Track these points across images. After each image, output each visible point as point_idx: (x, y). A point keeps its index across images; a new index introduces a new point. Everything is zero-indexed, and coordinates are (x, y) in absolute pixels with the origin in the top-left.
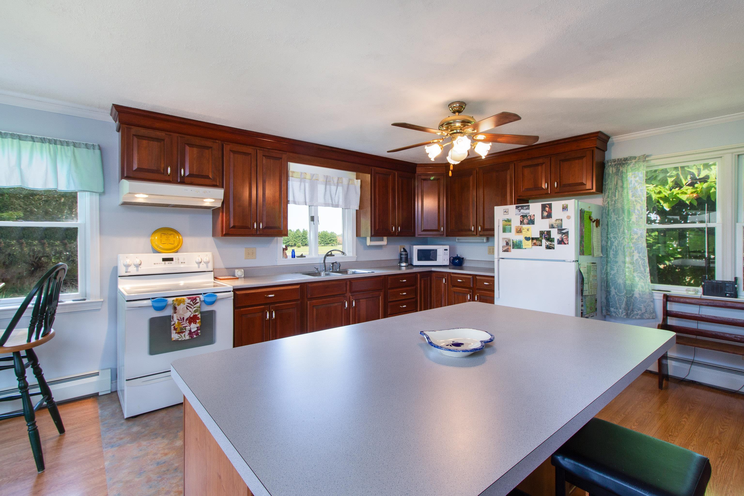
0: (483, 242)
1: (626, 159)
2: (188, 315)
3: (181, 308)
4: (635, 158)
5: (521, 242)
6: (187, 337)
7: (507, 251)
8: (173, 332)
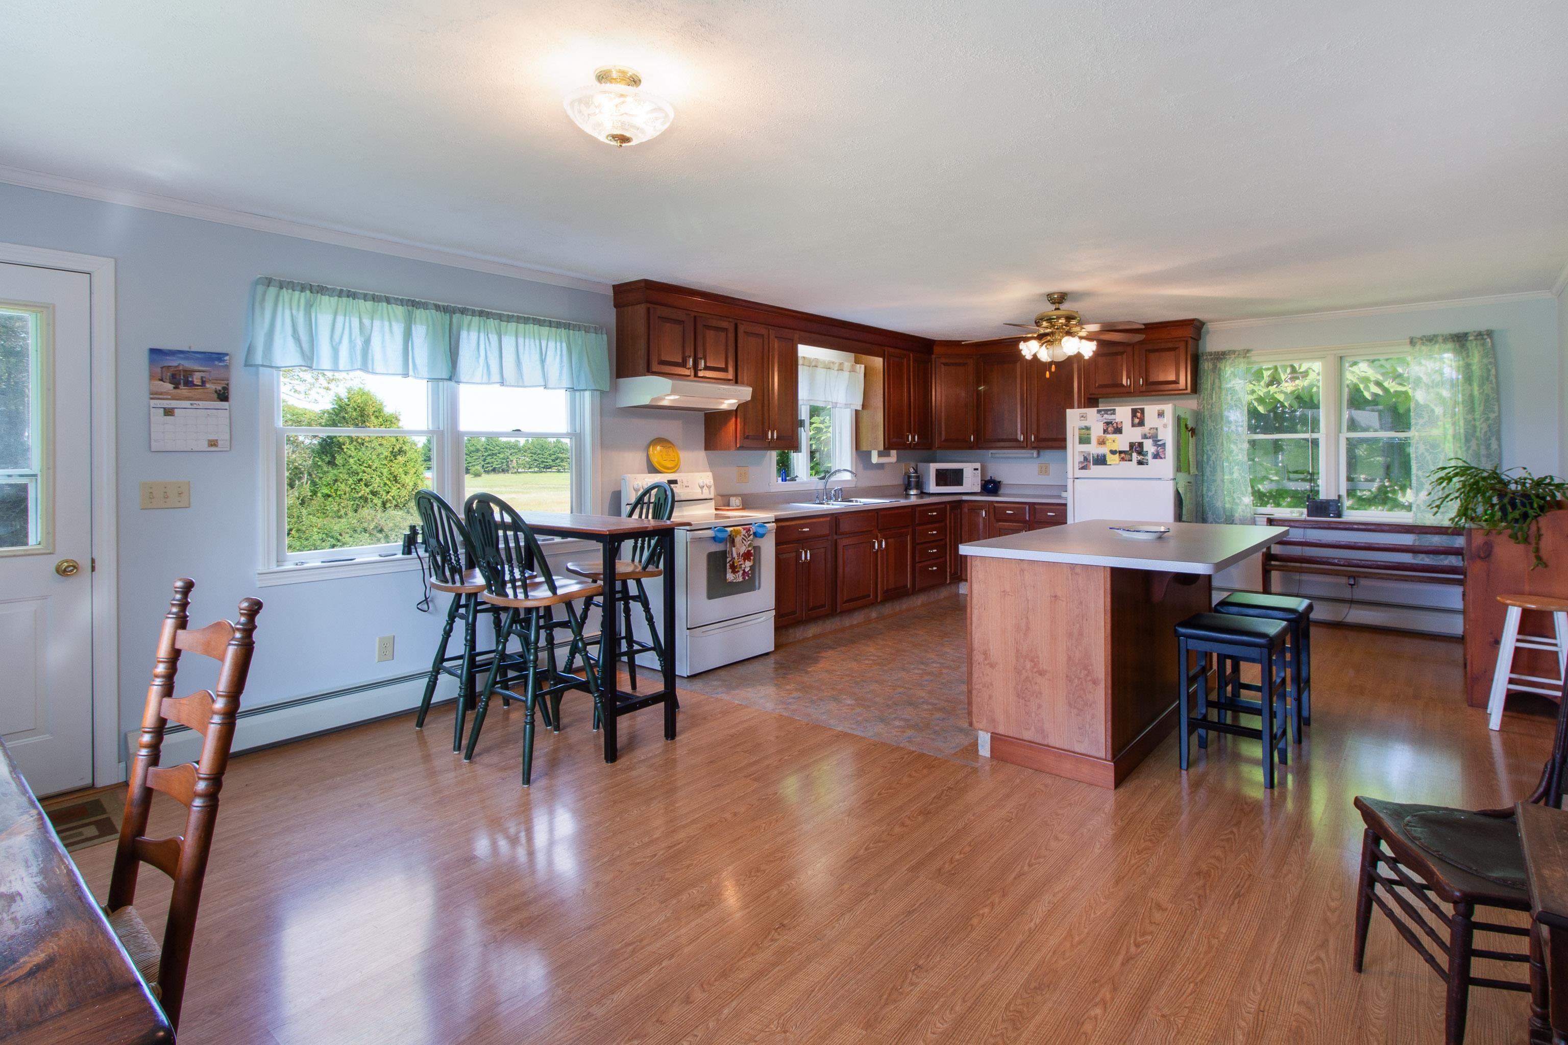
0: (1033, 458)
1: (1224, 353)
2: (743, 550)
3: (738, 540)
4: (1234, 352)
5: (1104, 456)
6: (741, 579)
7: (1083, 468)
8: (729, 571)
